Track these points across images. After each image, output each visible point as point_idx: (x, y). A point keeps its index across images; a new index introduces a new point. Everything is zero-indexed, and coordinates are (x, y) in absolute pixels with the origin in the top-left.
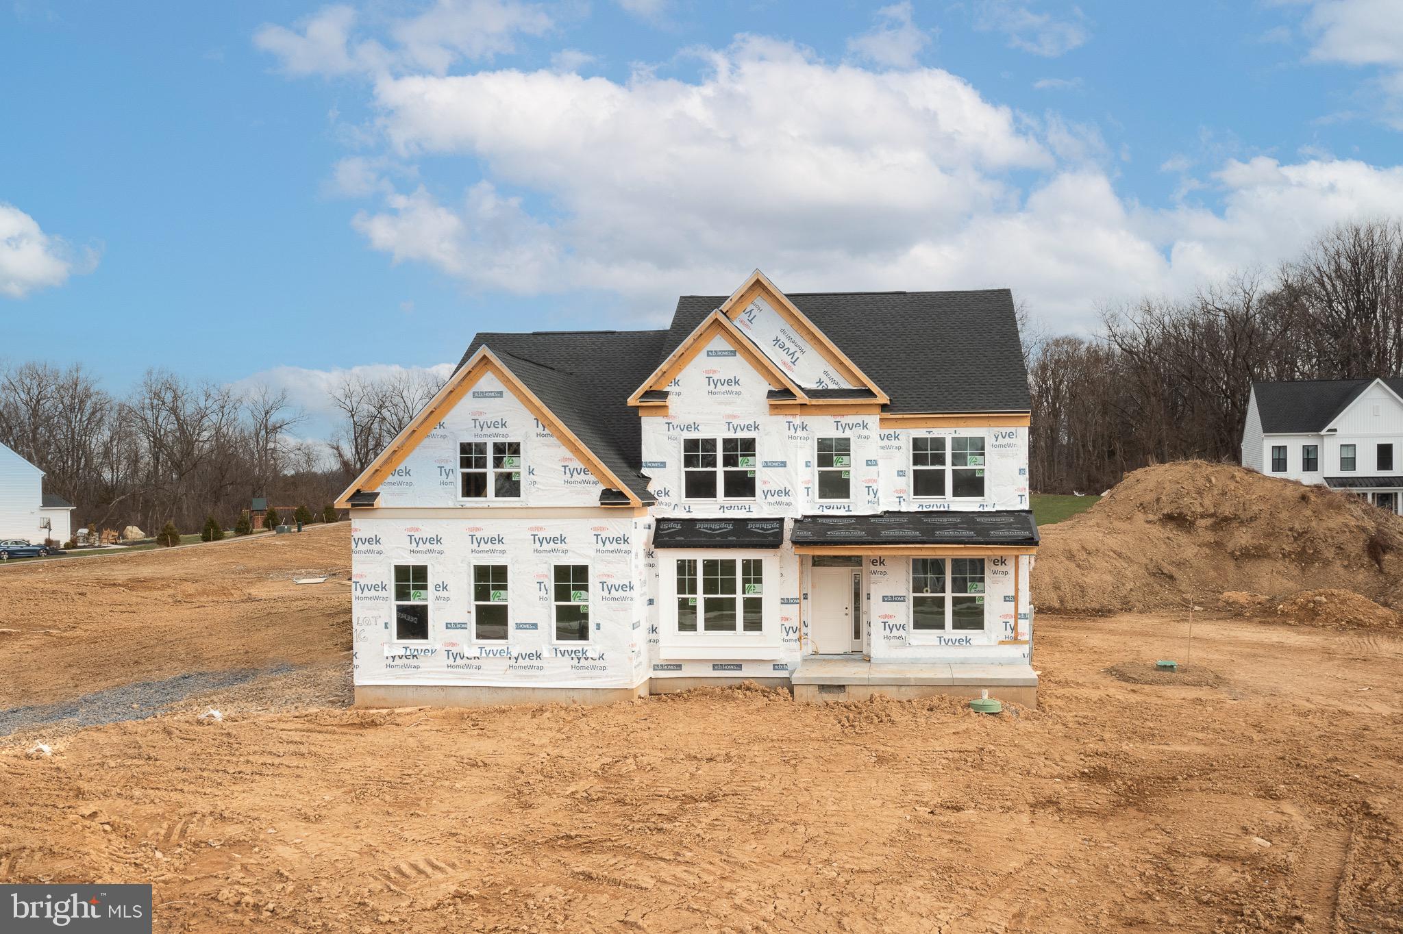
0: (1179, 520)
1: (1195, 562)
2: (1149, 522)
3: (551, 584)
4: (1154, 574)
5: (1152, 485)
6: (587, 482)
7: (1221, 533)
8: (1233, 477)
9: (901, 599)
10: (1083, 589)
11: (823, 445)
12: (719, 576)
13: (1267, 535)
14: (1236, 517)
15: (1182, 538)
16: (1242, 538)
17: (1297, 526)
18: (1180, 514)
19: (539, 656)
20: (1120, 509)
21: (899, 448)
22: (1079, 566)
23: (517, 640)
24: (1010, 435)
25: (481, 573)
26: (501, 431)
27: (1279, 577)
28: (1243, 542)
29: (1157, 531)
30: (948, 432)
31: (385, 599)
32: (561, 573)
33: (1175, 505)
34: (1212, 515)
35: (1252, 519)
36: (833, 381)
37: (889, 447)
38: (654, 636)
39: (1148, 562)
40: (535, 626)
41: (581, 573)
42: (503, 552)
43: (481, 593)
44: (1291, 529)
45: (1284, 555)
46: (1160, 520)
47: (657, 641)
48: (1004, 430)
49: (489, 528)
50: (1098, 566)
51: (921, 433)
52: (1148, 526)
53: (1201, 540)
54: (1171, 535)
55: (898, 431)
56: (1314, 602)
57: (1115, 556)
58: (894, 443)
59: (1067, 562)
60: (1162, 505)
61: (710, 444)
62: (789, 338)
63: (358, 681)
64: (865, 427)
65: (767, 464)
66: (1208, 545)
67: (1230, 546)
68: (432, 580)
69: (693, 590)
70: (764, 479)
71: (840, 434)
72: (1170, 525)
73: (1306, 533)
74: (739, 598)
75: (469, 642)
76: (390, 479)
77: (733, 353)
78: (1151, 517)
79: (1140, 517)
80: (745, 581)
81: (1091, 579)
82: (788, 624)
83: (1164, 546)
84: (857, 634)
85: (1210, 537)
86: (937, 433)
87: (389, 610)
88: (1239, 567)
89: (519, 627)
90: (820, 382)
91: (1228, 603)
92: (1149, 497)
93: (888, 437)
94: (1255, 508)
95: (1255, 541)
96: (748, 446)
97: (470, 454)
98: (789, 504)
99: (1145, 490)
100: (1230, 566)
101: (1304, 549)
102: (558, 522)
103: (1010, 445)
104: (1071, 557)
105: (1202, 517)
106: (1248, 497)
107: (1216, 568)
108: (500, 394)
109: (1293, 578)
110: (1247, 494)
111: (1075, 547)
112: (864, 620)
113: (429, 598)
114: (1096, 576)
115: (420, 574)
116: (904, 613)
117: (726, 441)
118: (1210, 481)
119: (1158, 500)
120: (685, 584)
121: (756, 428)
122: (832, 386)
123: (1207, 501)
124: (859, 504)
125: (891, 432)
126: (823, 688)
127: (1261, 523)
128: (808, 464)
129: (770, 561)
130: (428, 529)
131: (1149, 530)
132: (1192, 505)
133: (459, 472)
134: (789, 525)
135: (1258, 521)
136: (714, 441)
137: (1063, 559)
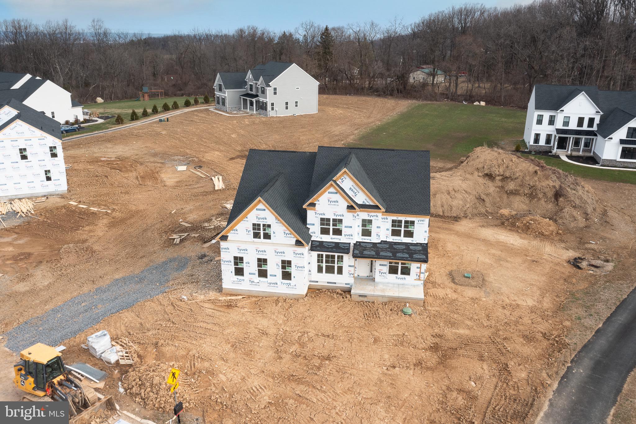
0: (490, 176)
1: (493, 194)
2: (479, 176)
3: (280, 265)
4: (478, 199)
5: (482, 160)
6: (291, 237)
7: (504, 183)
8: (512, 160)
9: (386, 265)
10: (451, 207)
11: (364, 221)
12: (330, 259)
13: (520, 186)
14: (510, 177)
15: (490, 184)
16: (511, 186)
17: (531, 184)
18: (490, 174)
19: (277, 284)
20: (470, 169)
21: (388, 222)
22: (451, 197)
23: (270, 279)
24: (423, 221)
25: (259, 260)
26: (265, 220)
27: (521, 203)
28: (511, 188)
29: (481, 180)
30: (403, 218)
31: (231, 265)
32: (283, 262)
33: (489, 170)
34: (502, 175)
35: (516, 179)
36: (368, 202)
37: (384, 222)
38: (310, 273)
39: (476, 194)
40: (276, 276)
41: (289, 263)
42: (266, 255)
43: (259, 266)
44: (529, 185)
45: (524, 194)
46: (483, 175)
47: (311, 274)
48: (421, 219)
49: (262, 248)
50: (458, 197)
51: (395, 218)
52: (478, 178)
53: (496, 185)
54: (486, 182)
55: (387, 217)
56: (529, 223)
57: (464, 192)
58: (386, 220)
59: (447, 196)
60: (485, 170)
61: (328, 220)
62: (355, 188)
63: (224, 286)
64: (377, 216)
65: (346, 227)
66: (498, 187)
67: (506, 189)
68: (245, 261)
69: (322, 262)
70: (344, 231)
71: (369, 218)
72: (487, 178)
73: (534, 186)
74: (336, 266)
75: (256, 278)
76: (231, 232)
77: (336, 193)
78: (480, 174)
79: (476, 173)
80: (338, 261)
81: (455, 203)
82: (350, 273)
83: (483, 187)
84: (371, 271)
85: (500, 184)
86: (400, 218)
87: (232, 268)
88: (508, 197)
89: (270, 275)
90: (364, 202)
91: (501, 215)
92: (480, 166)
93: (384, 219)
94: (518, 175)
95: (515, 188)
96: (341, 221)
97: (256, 227)
98: (352, 239)
99: (480, 162)
100: (505, 196)
101: (532, 193)
102: (283, 248)
103: (422, 224)
104: (449, 193)
105: (498, 176)
106: (516, 170)
107: (500, 197)
108: (264, 210)
109: (526, 205)
110: (516, 168)
111: (451, 189)
112: (373, 268)
113: (244, 266)
114: (457, 202)
115: (241, 259)
116: (386, 269)
117: (333, 219)
118: (503, 161)
119: (484, 167)
120: (320, 260)
121: (343, 216)
122: (367, 204)
123: (501, 170)
124: (374, 239)
125: (385, 217)
126: (360, 296)
127: (519, 181)
128: (358, 226)
129: (346, 257)
130: (243, 247)
131: (478, 180)
132: (496, 171)
133: (252, 231)
134: (352, 245)
135: (518, 179)
136: (330, 219)
137: (446, 194)
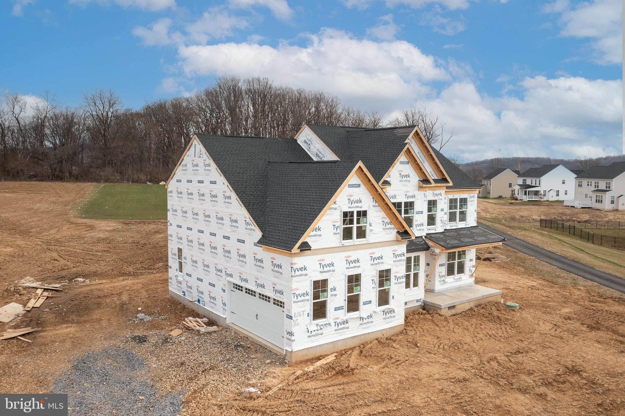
3: (377, 280)
6: (391, 228)
9: (445, 265)
11: (429, 202)
19: (371, 317)
23: (364, 310)
24: (473, 197)
25: (350, 279)
26: (359, 205)
31: (308, 300)
32: (381, 274)
36: (432, 175)
40: (370, 302)
41: (388, 273)
42: (359, 267)
43: (350, 289)
48: (472, 194)
49: (354, 255)
51: (452, 196)
61: (400, 205)
64: (440, 194)
65: (416, 213)
68: (330, 286)
70: (415, 219)
71: (434, 198)
74: (412, 274)
75: (345, 315)
76: (312, 233)
77: (408, 163)
86: (456, 196)
87: (309, 306)
89: (363, 304)
96: (413, 205)
98: (423, 230)
102: (381, 249)
103: (473, 201)
108: (359, 186)
113: (328, 296)
115: (324, 284)
116: (444, 270)
117: (405, 203)
121: (414, 196)
124: (438, 227)
126: (449, 308)
128: (425, 211)
130: (328, 259)
133: (342, 227)
136: (402, 203)
